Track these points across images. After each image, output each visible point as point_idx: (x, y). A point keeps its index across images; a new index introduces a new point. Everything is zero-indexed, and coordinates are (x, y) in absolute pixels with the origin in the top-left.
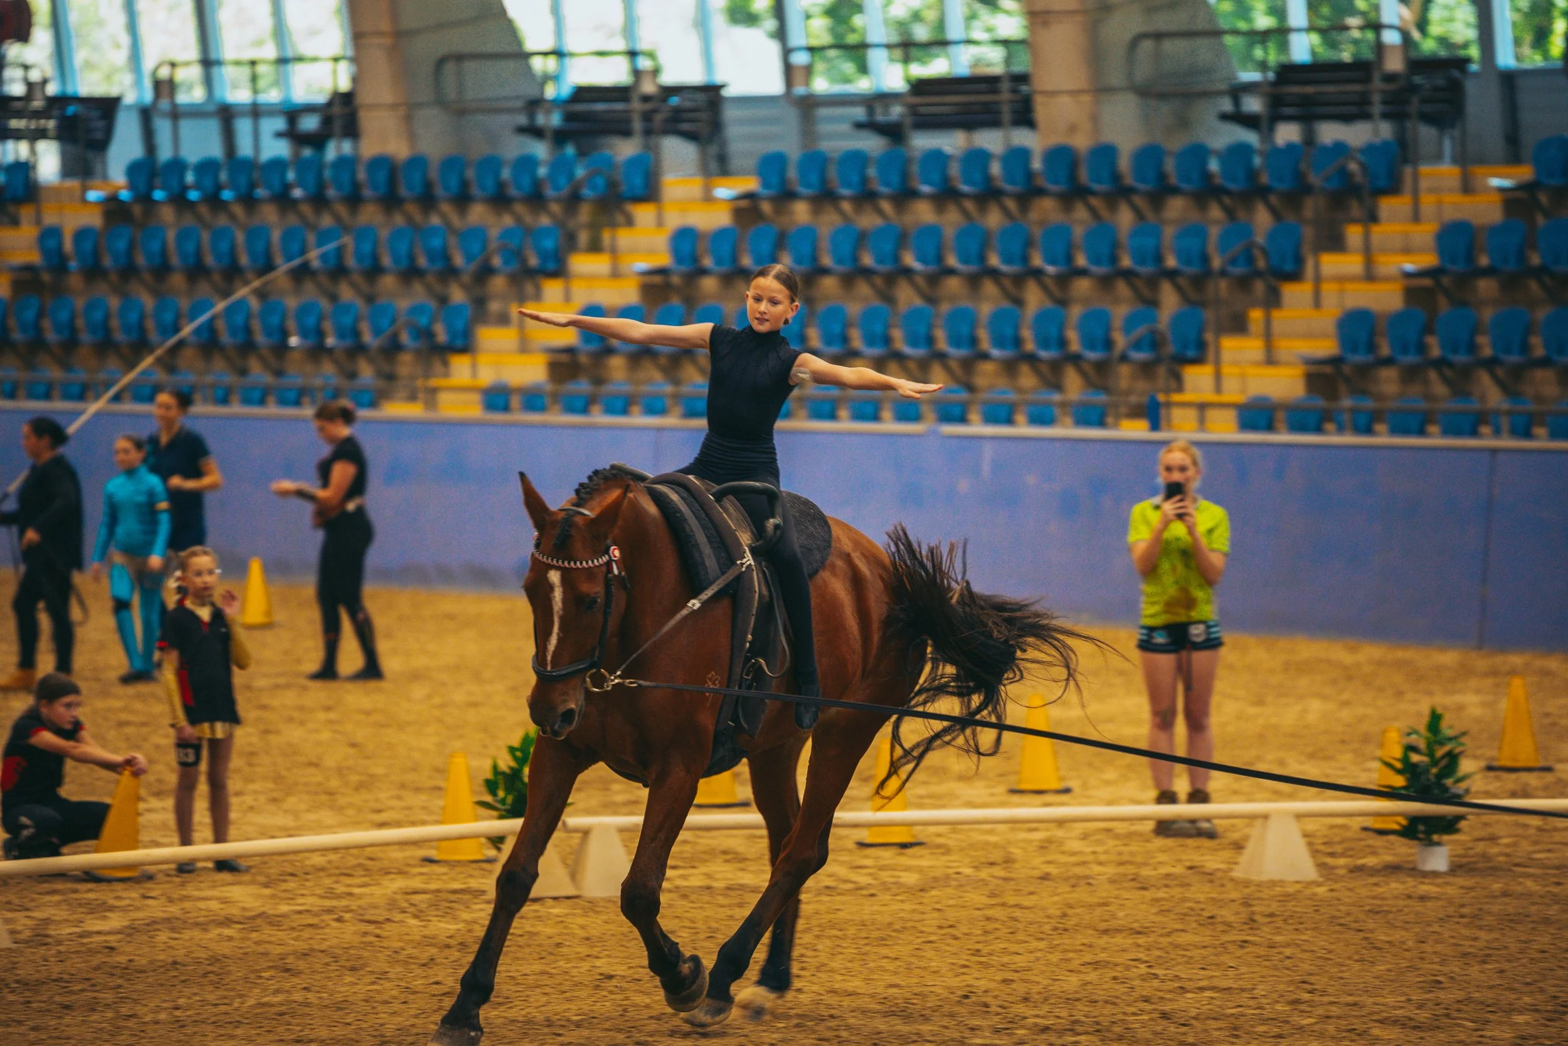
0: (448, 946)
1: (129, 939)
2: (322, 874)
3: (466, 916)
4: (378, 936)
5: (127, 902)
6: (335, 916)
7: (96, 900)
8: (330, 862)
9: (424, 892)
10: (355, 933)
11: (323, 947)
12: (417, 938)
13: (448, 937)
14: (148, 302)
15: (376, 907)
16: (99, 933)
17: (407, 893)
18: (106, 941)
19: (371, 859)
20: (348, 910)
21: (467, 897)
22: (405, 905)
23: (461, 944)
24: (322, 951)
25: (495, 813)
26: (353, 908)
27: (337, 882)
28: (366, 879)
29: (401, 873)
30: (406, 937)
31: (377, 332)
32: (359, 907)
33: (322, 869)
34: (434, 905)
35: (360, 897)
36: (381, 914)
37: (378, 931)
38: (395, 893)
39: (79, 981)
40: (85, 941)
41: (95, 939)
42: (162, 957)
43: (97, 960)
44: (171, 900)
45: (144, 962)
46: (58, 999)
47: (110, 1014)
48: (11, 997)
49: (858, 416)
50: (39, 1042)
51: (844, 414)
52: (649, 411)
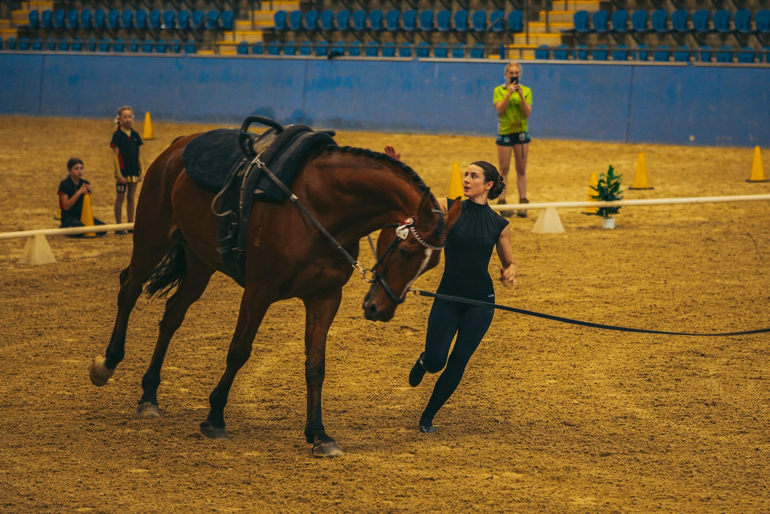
1: (100, 260)
5: (99, 245)
7: (88, 245)
14: (106, 11)
18: (92, 260)
31: (196, 22)
39: (82, 275)
40: (84, 260)
41: (88, 260)
42: (114, 266)
43: (88, 268)
44: (116, 245)
45: (107, 268)
46: (74, 282)
47: (94, 288)
48: (56, 281)
49: (386, 54)
50: (67, 298)
51: (380, 53)
52: (303, 53)
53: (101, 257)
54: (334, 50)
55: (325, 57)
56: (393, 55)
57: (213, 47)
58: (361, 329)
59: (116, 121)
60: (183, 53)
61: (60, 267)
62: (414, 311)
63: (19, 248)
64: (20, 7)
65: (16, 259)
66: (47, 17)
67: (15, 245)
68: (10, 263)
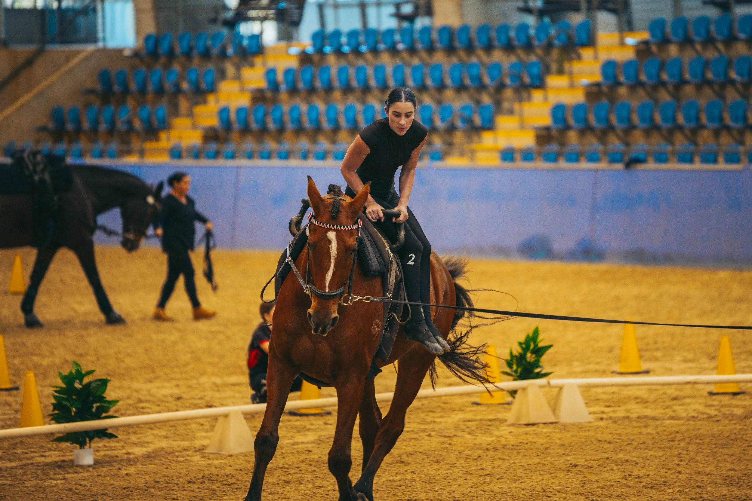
0: (487, 449)
1: (318, 446)
2: (419, 411)
3: (496, 433)
4: (450, 444)
5: (317, 426)
6: (427, 434)
7: (301, 425)
8: (423, 405)
9: (474, 420)
10: (438, 443)
11: (421, 450)
12: (472, 445)
13: (488, 445)
14: (321, 106)
15: (448, 429)
16: (302, 443)
17: (464, 421)
18: (307, 447)
19: (445, 403)
20: (434, 430)
21: (497, 423)
22: (464, 427)
23: (494, 448)
24: (421, 452)
25: (511, 378)
26: (436, 429)
27: (427, 415)
28: (442, 414)
29: (461, 410)
30: (466, 445)
31: (443, 120)
32: (440, 429)
33: (419, 409)
34: (479, 427)
35: (440, 423)
36: (451, 433)
37: (449, 442)
38: (458, 421)
51: (697, 159)
52: (590, 160)
54: (634, 155)
55: (621, 166)
56: (715, 161)
60: (425, 162)
63: (207, 431)
64: (205, 102)
65: (203, 446)
66: (242, 115)
67: (201, 427)
68: (196, 451)
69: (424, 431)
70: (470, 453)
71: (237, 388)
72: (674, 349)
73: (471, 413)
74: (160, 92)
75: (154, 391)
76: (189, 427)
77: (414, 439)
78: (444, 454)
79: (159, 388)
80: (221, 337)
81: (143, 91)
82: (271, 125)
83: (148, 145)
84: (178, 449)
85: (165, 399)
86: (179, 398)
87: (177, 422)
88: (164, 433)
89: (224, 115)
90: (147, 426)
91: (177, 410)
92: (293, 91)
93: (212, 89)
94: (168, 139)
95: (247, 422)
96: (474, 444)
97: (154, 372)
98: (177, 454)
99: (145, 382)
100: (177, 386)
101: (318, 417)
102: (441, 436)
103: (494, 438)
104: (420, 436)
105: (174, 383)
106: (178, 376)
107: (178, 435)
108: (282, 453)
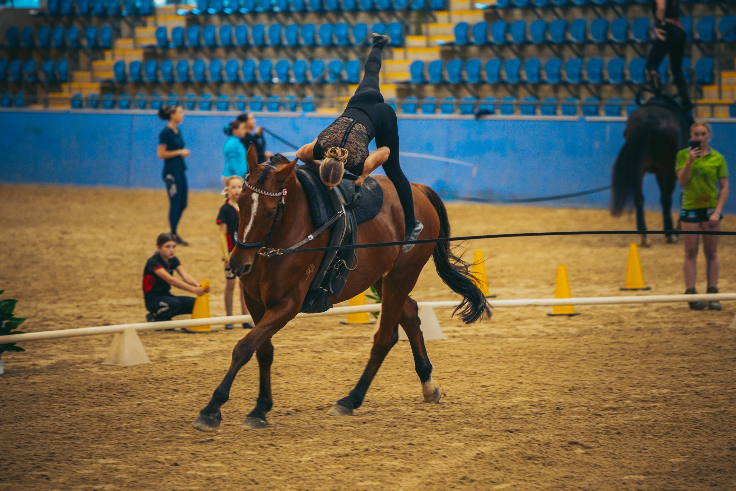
0: (353, 363)
1: (203, 359)
2: (293, 330)
3: (361, 349)
4: (320, 359)
5: (202, 343)
6: (300, 349)
7: (188, 341)
8: (296, 324)
9: (341, 338)
10: (309, 357)
11: (294, 363)
12: (339, 359)
13: (354, 359)
14: (207, 62)
15: (319, 345)
16: (189, 357)
17: (333, 339)
18: (193, 361)
19: (316, 323)
20: (306, 347)
21: (362, 340)
22: (333, 344)
23: (359, 362)
24: (294, 365)
25: (374, 301)
26: (308, 345)
27: (300, 333)
28: (313, 332)
29: (330, 329)
30: (333, 359)
31: (314, 75)
32: (311, 345)
33: (293, 328)
34: (346, 344)
35: (312, 340)
36: (320, 348)
37: (320, 356)
38: (327, 338)
39: (181, 379)
40: (183, 360)
41: (188, 359)
42: (219, 368)
43: (189, 369)
44: (222, 342)
45: (211, 370)
46: (172, 387)
47: (196, 394)
48: (150, 386)
49: (545, 113)
50: (163, 407)
51: (538, 111)
52: (445, 111)
53: (205, 356)
54: (483, 107)
55: (471, 117)
56: (554, 113)
57: (336, 105)
58: (521, 444)
59: (224, 193)
60: (299, 112)
61: (155, 369)
62: (585, 424)
63: (105, 346)
64: (103, 58)
65: (101, 359)
66: (136, 70)
67: (99, 343)
68: (94, 363)
69: (297, 347)
70: (338, 366)
71: (132, 309)
72: (518, 276)
73: (340, 331)
74: (62, 48)
75: (58, 311)
76: (89, 342)
77: (288, 353)
78: (315, 367)
79: (62, 308)
80: (118, 264)
81: (47, 47)
82: (162, 79)
83: (51, 95)
84: (79, 361)
85: (68, 318)
86: (80, 317)
87: (77, 337)
88: (66, 347)
89: (120, 70)
90: (52, 341)
91: (78, 328)
92: (181, 48)
93: (110, 47)
94: (70, 90)
95: (140, 338)
96: (342, 359)
97: (58, 295)
98: (78, 366)
99: (50, 303)
100: (78, 306)
101: (203, 334)
102: (312, 351)
103: (359, 354)
104: (294, 351)
105: (75, 304)
106: (79, 298)
107: (79, 349)
108: (172, 365)
